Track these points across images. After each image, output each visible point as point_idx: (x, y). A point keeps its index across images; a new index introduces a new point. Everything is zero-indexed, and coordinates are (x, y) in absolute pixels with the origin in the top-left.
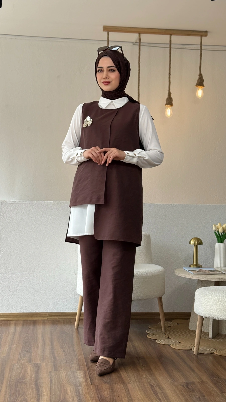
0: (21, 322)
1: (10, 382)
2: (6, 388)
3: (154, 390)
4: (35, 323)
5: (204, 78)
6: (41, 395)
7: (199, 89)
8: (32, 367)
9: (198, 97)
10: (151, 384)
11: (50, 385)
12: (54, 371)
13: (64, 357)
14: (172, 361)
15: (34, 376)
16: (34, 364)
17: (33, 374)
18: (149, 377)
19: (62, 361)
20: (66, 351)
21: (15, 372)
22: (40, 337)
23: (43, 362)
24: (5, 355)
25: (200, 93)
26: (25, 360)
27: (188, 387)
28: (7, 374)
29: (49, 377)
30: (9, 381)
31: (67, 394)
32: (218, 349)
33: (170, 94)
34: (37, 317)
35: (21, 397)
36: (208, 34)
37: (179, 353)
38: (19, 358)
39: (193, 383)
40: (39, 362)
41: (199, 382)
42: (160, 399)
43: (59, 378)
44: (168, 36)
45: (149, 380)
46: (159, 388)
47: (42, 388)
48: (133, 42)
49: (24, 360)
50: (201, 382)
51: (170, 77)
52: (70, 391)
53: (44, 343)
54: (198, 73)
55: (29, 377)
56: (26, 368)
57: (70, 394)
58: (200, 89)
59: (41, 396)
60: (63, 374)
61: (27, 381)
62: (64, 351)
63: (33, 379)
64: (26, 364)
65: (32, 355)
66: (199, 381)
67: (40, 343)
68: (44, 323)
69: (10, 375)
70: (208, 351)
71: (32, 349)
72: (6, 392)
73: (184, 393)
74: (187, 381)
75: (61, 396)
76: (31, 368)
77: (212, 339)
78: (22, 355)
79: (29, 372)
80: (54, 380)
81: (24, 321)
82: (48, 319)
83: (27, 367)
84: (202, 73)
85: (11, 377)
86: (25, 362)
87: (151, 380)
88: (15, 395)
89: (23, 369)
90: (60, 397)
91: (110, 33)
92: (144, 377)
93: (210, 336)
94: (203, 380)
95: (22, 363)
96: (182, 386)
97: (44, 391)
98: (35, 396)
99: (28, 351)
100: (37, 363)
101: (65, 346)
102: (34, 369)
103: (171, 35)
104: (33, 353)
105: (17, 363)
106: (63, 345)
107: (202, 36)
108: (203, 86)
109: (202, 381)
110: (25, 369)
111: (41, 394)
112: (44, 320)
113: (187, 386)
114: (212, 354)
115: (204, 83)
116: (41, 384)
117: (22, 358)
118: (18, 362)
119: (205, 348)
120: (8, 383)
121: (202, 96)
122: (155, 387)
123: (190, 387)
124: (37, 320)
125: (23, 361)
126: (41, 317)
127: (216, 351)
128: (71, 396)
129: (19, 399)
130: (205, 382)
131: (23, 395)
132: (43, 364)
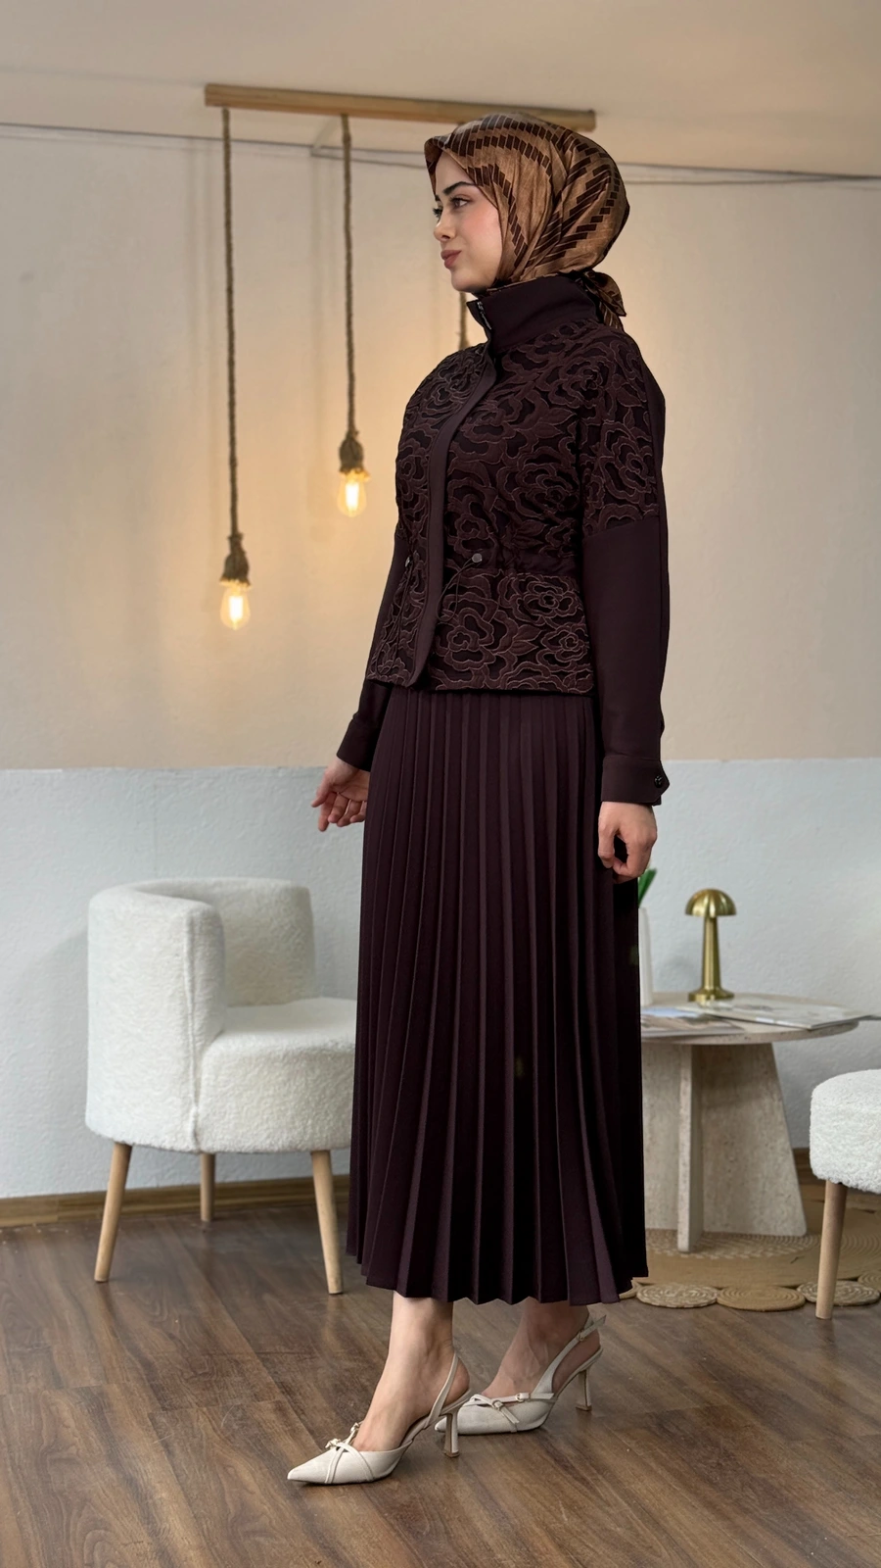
1: (13, 1462)
2: (10, 1487)
3: (551, 1450)
4: (14, 1237)
6: (150, 1501)
8: (75, 1404)
11: (169, 1465)
12: (164, 1409)
13: (180, 1357)
15: (93, 1434)
16: (77, 1390)
17: (87, 1427)
19: (179, 1373)
20: (177, 1333)
21: (16, 1427)
22: (56, 1288)
23: (109, 1383)
26: (36, 1379)
27: (665, 1431)
29: (155, 1436)
30: (8, 1462)
31: (247, 1491)
32: (728, 1287)
34: (17, 1214)
35: (79, 1515)
38: (8, 1371)
39: (679, 1414)
40: (93, 1383)
41: (696, 1409)
42: (583, 1481)
43: (193, 1435)
46: (570, 1442)
47: (144, 1476)
48: (311, 147)
49: (32, 1379)
50: (707, 1408)
52: (252, 1481)
53: (83, 1313)
55: (76, 1439)
56: (53, 1408)
57: (258, 1491)
59: (154, 1504)
60: (201, 1419)
61: (79, 1456)
62: (172, 1337)
63: (95, 1445)
64: (46, 1392)
65: (56, 1357)
66: (698, 1406)
67: (69, 1314)
68: (49, 1236)
69: (3, 1440)
70: (694, 1297)
71: (45, 1333)
72: (13, 1501)
73: (660, 1452)
74: (654, 1411)
75: (228, 1499)
76: (69, 1405)
77: (692, 1255)
78: (16, 1361)
79: (71, 1422)
80: (176, 1445)
82: (60, 1218)
83: (52, 1404)
85: (9, 1446)
86: (39, 1387)
88: (54, 1510)
89: (43, 1415)
90: (224, 1503)
91: (233, 112)
93: (683, 1242)
94: (707, 1402)
95: (31, 1390)
96: (645, 1428)
97: (158, 1486)
98: (129, 1505)
99: (32, 1346)
100: (86, 1385)
101: (165, 1318)
102: (86, 1411)
104: (55, 1352)
105: (11, 1392)
106: (157, 1313)
109: (708, 1405)
110: (50, 1411)
111: (151, 1497)
112: (46, 1224)
113: (660, 1426)
114: (713, 1308)
116: (135, 1464)
117: (23, 1375)
118: (10, 1388)
119: (682, 1288)
120: (10, 1469)
122: (551, 1439)
123: (673, 1430)
124: (21, 1227)
125: (31, 1386)
126: (29, 1213)
127: (724, 1293)
128: (262, 1497)
129: (76, 1524)
130: (717, 1408)
131: (83, 1508)
132: (114, 1389)
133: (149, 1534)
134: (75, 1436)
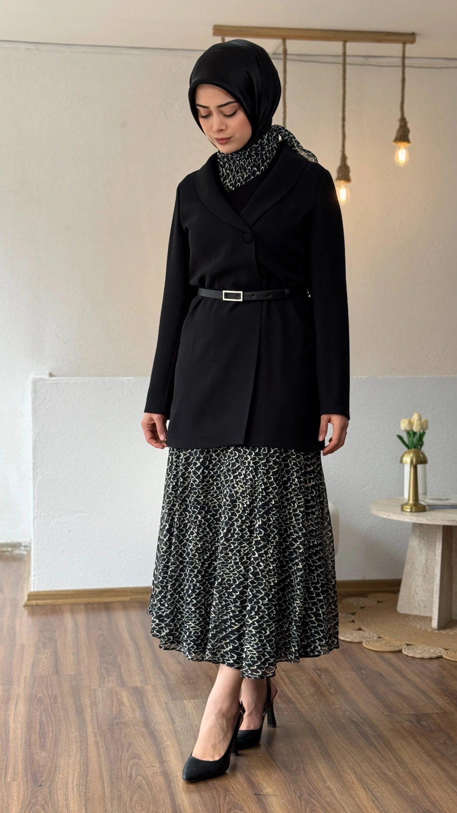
0: (82, 607)
1: (98, 723)
2: (96, 736)
3: (361, 730)
4: (107, 607)
5: (409, 126)
6: (162, 746)
7: (399, 148)
8: (130, 695)
9: (399, 163)
10: (354, 720)
11: (171, 727)
12: (173, 699)
13: (182, 674)
14: (381, 675)
15: (137, 710)
16: (131, 688)
17: (135, 707)
18: (346, 706)
19: (181, 681)
21: (101, 705)
22: (126, 635)
23: (147, 685)
24: (73, 673)
25: (402, 154)
26: (113, 681)
27: (419, 723)
28: (89, 710)
29: (167, 713)
30: (96, 722)
33: (344, 158)
34: (110, 596)
35: (127, 751)
36: (418, 39)
37: (390, 659)
38: (100, 676)
39: (428, 715)
40: (139, 684)
41: (437, 713)
42: (375, 748)
43: (185, 713)
44: (340, 44)
45: (347, 713)
46: (370, 726)
47: (160, 733)
49: (111, 681)
51: (343, 126)
53: (138, 648)
54: (399, 116)
55: (129, 712)
56: (119, 696)
58: (402, 148)
59: (164, 749)
60: (190, 706)
61: (129, 721)
62: (180, 663)
63: (138, 716)
64: (117, 688)
65: (123, 670)
67: (131, 649)
68: (125, 606)
69: (94, 711)
70: (431, 653)
71: (119, 658)
72: (97, 743)
73: (416, 735)
74: (416, 713)
76: (127, 695)
77: (439, 631)
78: (104, 671)
79: (127, 704)
80: (177, 718)
81: (86, 604)
82: (131, 599)
84: (406, 115)
85: (97, 714)
86: (114, 685)
87: (352, 713)
88: (115, 748)
89: (114, 700)
92: (338, 708)
93: (435, 624)
94: (443, 709)
95: (110, 687)
96: (410, 722)
97: (166, 738)
98: (151, 748)
99: (112, 664)
100: (136, 685)
102: (135, 699)
103: (345, 42)
104: (123, 667)
107: (404, 43)
108: (408, 141)
109: (443, 711)
110: (118, 698)
111: (162, 744)
112: (125, 601)
115: (411, 137)
116: (156, 727)
117: (106, 679)
118: (100, 685)
119: (427, 648)
120: (96, 727)
121: (406, 161)
122: (361, 725)
124: (111, 602)
125: (110, 684)
126: (116, 596)
127: (447, 652)
129: (125, 755)
131: (129, 748)
132: (149, 688)
133: (159, 762)
134: (129, 711)
